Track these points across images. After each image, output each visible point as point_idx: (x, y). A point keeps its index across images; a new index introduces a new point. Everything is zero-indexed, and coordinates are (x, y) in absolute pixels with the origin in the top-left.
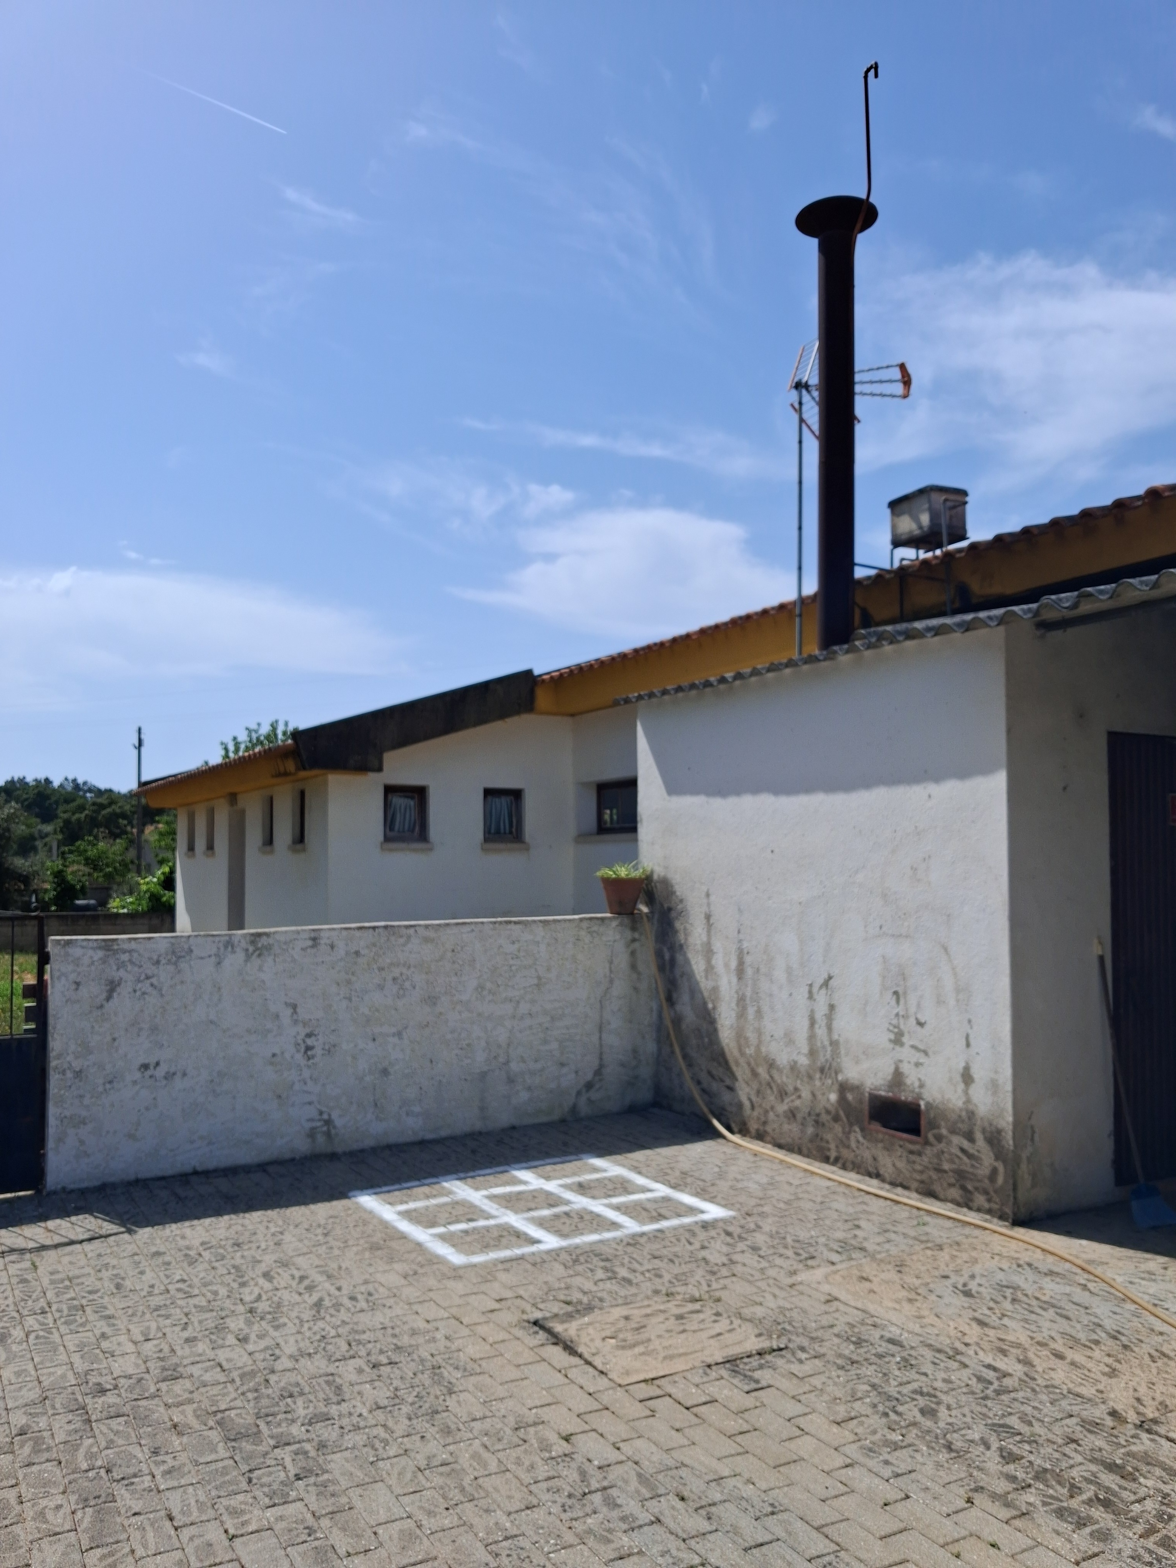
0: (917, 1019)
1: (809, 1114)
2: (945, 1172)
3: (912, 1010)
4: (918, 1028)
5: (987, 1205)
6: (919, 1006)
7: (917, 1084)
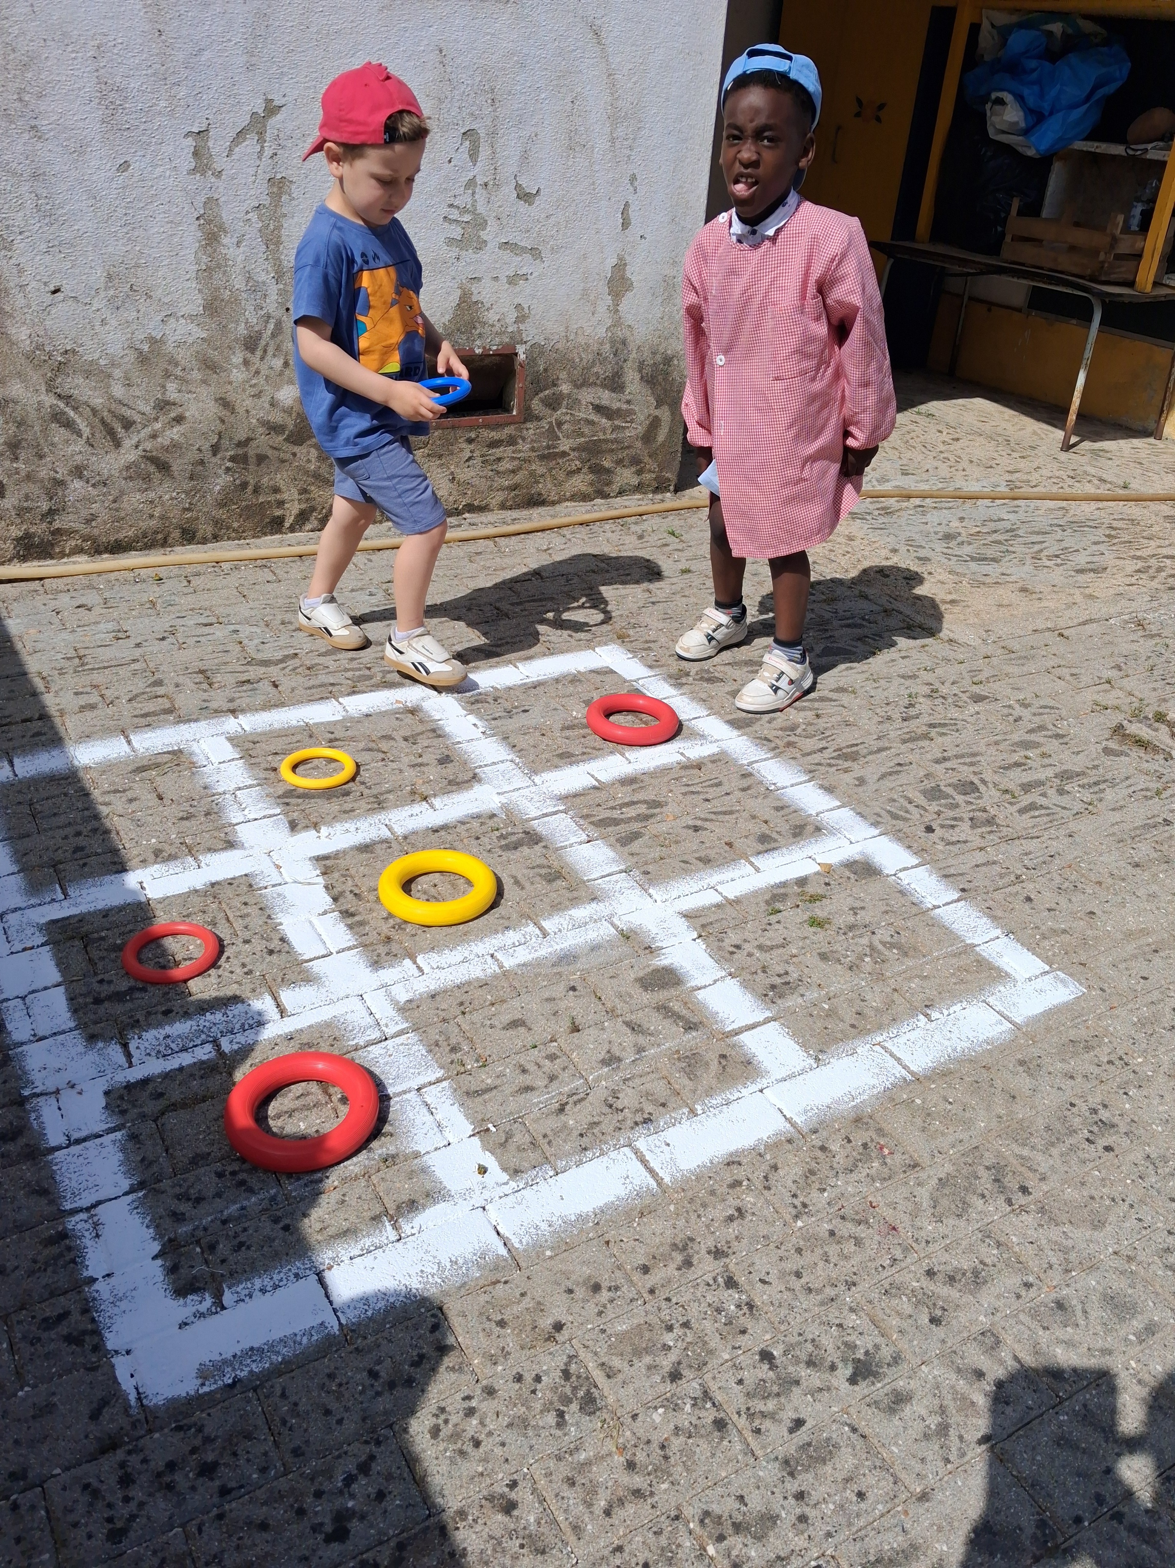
0: (518, 186)
1: (215, 449)
2: (564, 454)
3: (508, 169)
4: (522, 206)
5: (635, 481)
6: (525, 156)
7: (512, 316)
